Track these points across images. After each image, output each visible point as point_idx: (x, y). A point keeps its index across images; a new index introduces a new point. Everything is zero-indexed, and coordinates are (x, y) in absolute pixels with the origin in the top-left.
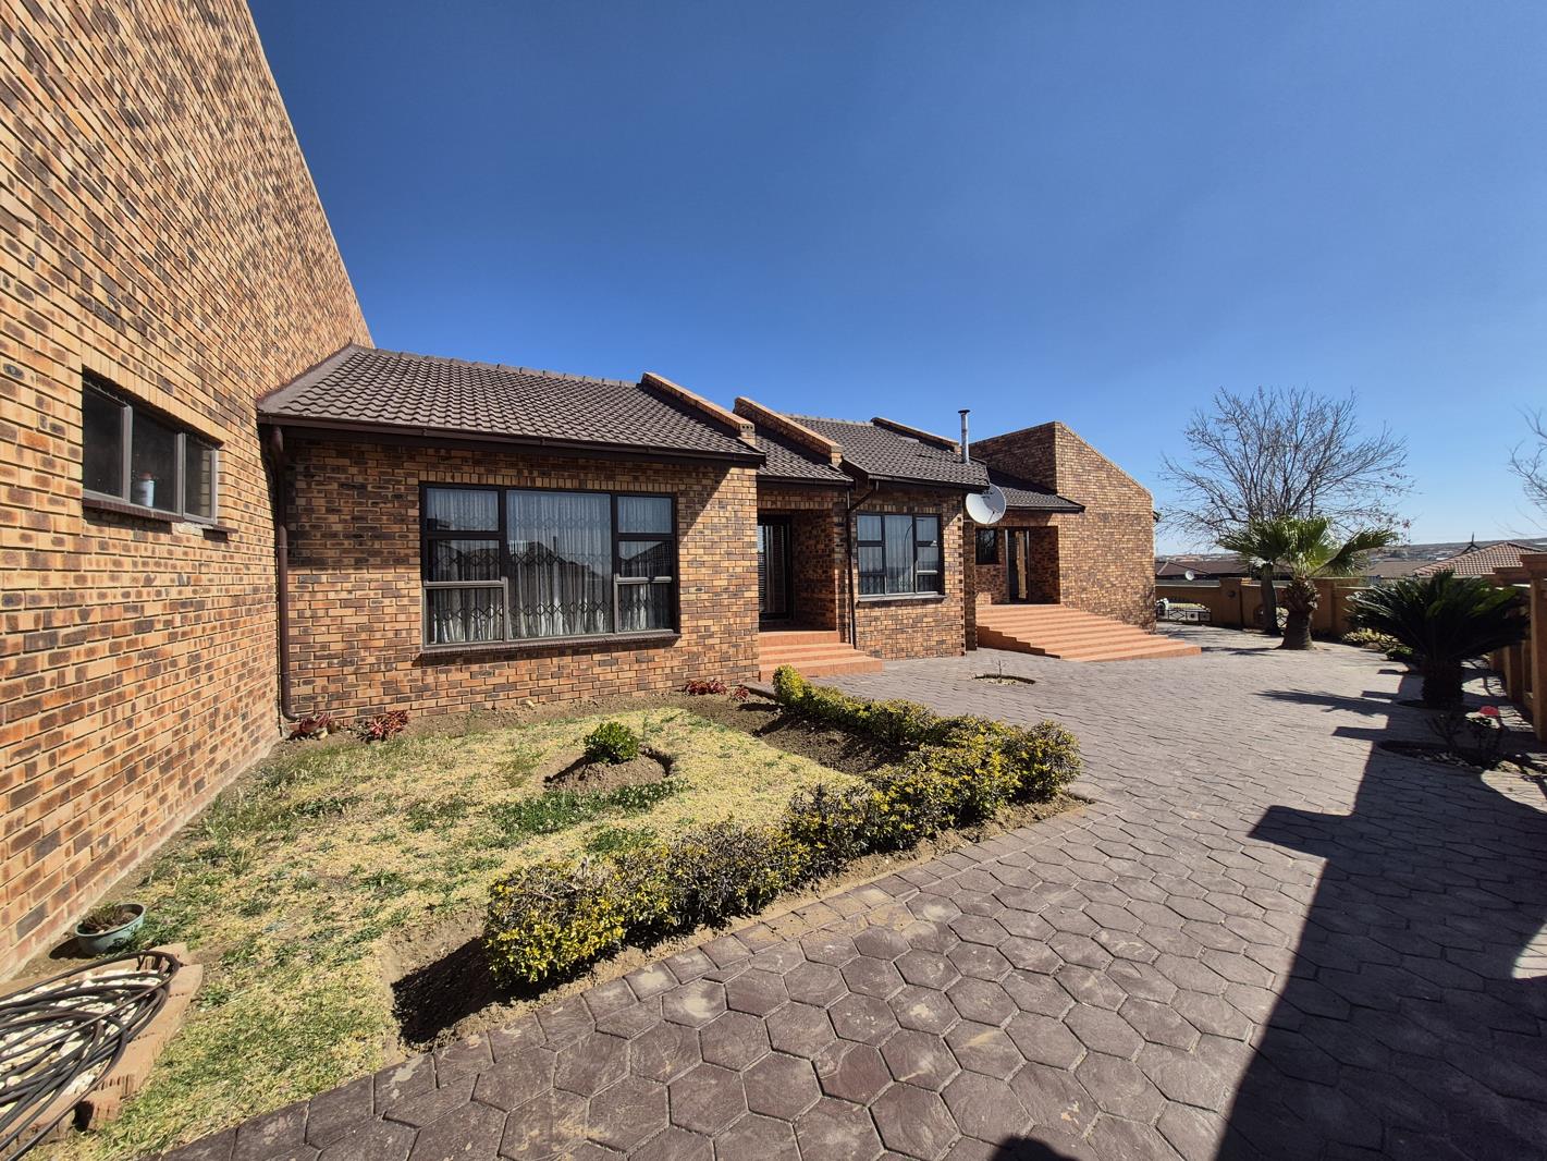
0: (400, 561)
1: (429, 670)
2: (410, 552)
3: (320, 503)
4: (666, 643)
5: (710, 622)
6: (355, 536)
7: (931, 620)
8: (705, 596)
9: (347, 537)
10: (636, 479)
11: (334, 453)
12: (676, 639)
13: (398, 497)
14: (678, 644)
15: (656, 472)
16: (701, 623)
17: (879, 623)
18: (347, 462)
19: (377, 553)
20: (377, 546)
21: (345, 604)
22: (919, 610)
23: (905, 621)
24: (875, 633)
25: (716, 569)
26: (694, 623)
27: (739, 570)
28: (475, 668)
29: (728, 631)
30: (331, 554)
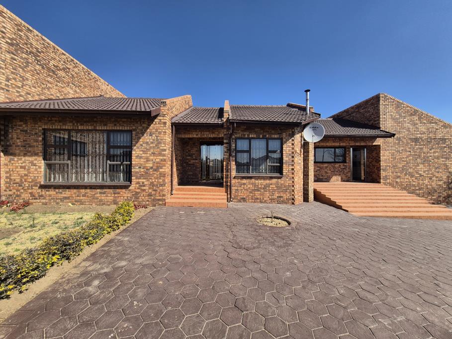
0: (36, 154)
1: (43, 190)
2: (39, 151)
3: (15, 136)
4: (126, 187)
5: (144, 180)
6: (24, 146)
7: (274, 186)
8: (142, 170)
9: (22, 146)
10: (115, 125)
11: (19, 121)
12: (130, 186)
13: (36, 134)
14: (130, 188)
15: (123, 122)
16: (140, 180)
17: (245, 186)
18: (22, 123)
19: (30, 152)
20: (30, 149)
21: (21, 167)
22: (268, 182)
23: (260, 186)
24: (243, 190)
25: (148, 160)
26: (138, 180)
27: (157, 160)
28: (57, 190)
29: (152, 184)
30: (17, 152)
